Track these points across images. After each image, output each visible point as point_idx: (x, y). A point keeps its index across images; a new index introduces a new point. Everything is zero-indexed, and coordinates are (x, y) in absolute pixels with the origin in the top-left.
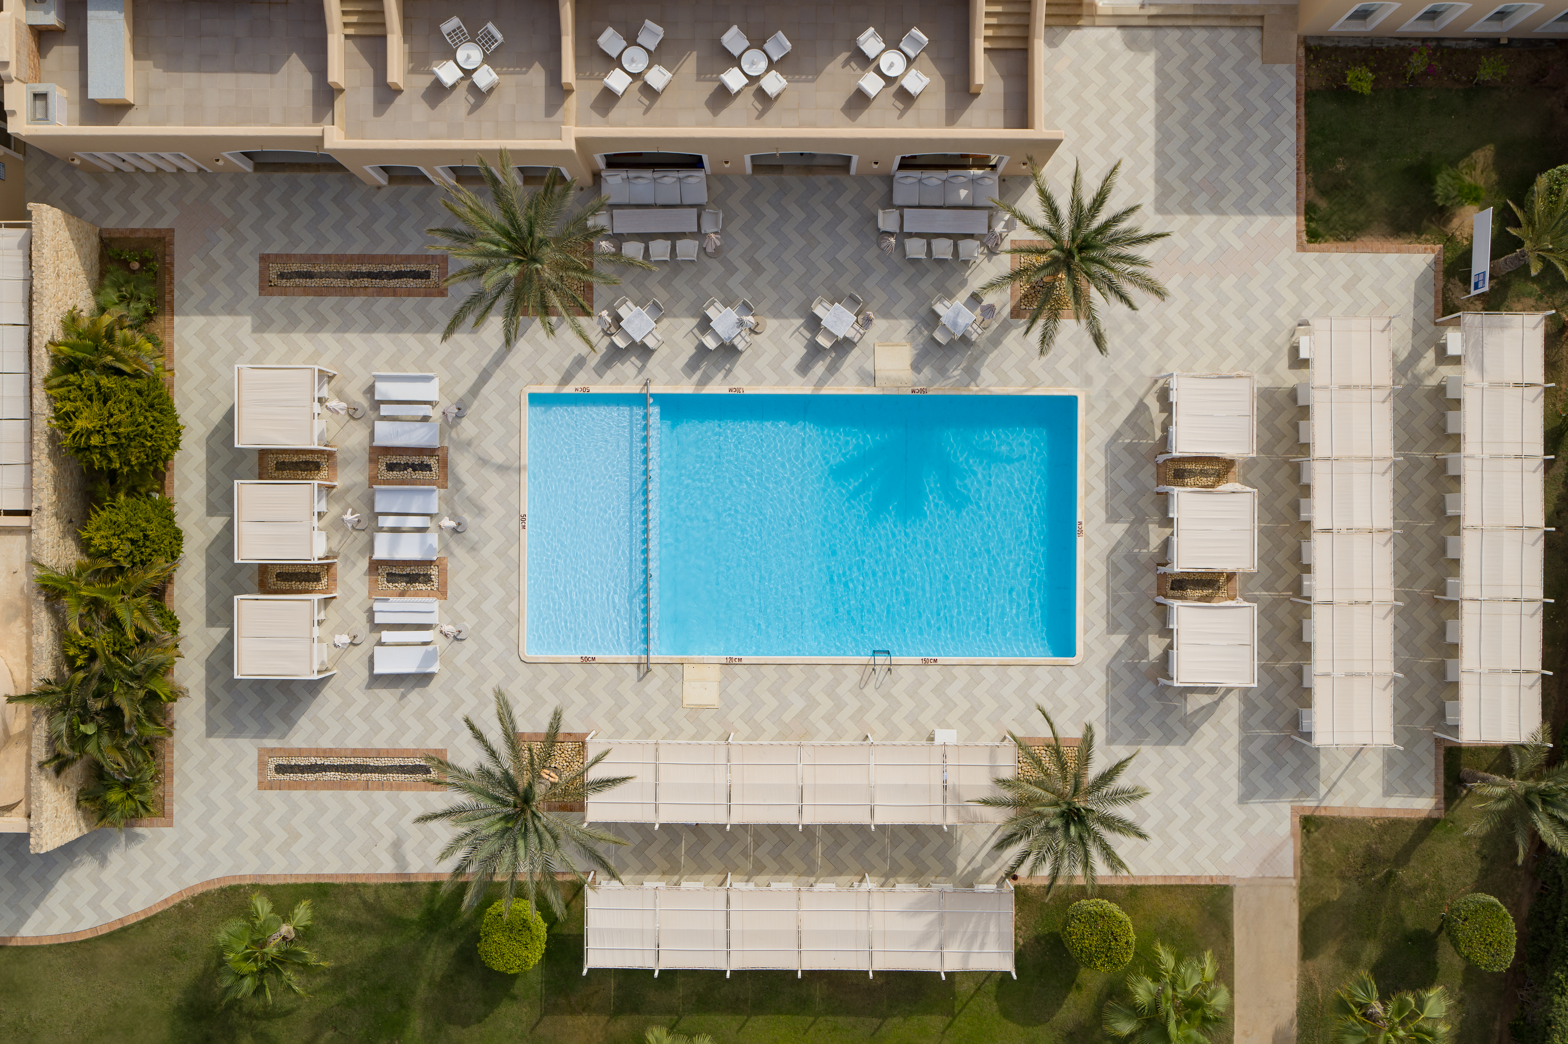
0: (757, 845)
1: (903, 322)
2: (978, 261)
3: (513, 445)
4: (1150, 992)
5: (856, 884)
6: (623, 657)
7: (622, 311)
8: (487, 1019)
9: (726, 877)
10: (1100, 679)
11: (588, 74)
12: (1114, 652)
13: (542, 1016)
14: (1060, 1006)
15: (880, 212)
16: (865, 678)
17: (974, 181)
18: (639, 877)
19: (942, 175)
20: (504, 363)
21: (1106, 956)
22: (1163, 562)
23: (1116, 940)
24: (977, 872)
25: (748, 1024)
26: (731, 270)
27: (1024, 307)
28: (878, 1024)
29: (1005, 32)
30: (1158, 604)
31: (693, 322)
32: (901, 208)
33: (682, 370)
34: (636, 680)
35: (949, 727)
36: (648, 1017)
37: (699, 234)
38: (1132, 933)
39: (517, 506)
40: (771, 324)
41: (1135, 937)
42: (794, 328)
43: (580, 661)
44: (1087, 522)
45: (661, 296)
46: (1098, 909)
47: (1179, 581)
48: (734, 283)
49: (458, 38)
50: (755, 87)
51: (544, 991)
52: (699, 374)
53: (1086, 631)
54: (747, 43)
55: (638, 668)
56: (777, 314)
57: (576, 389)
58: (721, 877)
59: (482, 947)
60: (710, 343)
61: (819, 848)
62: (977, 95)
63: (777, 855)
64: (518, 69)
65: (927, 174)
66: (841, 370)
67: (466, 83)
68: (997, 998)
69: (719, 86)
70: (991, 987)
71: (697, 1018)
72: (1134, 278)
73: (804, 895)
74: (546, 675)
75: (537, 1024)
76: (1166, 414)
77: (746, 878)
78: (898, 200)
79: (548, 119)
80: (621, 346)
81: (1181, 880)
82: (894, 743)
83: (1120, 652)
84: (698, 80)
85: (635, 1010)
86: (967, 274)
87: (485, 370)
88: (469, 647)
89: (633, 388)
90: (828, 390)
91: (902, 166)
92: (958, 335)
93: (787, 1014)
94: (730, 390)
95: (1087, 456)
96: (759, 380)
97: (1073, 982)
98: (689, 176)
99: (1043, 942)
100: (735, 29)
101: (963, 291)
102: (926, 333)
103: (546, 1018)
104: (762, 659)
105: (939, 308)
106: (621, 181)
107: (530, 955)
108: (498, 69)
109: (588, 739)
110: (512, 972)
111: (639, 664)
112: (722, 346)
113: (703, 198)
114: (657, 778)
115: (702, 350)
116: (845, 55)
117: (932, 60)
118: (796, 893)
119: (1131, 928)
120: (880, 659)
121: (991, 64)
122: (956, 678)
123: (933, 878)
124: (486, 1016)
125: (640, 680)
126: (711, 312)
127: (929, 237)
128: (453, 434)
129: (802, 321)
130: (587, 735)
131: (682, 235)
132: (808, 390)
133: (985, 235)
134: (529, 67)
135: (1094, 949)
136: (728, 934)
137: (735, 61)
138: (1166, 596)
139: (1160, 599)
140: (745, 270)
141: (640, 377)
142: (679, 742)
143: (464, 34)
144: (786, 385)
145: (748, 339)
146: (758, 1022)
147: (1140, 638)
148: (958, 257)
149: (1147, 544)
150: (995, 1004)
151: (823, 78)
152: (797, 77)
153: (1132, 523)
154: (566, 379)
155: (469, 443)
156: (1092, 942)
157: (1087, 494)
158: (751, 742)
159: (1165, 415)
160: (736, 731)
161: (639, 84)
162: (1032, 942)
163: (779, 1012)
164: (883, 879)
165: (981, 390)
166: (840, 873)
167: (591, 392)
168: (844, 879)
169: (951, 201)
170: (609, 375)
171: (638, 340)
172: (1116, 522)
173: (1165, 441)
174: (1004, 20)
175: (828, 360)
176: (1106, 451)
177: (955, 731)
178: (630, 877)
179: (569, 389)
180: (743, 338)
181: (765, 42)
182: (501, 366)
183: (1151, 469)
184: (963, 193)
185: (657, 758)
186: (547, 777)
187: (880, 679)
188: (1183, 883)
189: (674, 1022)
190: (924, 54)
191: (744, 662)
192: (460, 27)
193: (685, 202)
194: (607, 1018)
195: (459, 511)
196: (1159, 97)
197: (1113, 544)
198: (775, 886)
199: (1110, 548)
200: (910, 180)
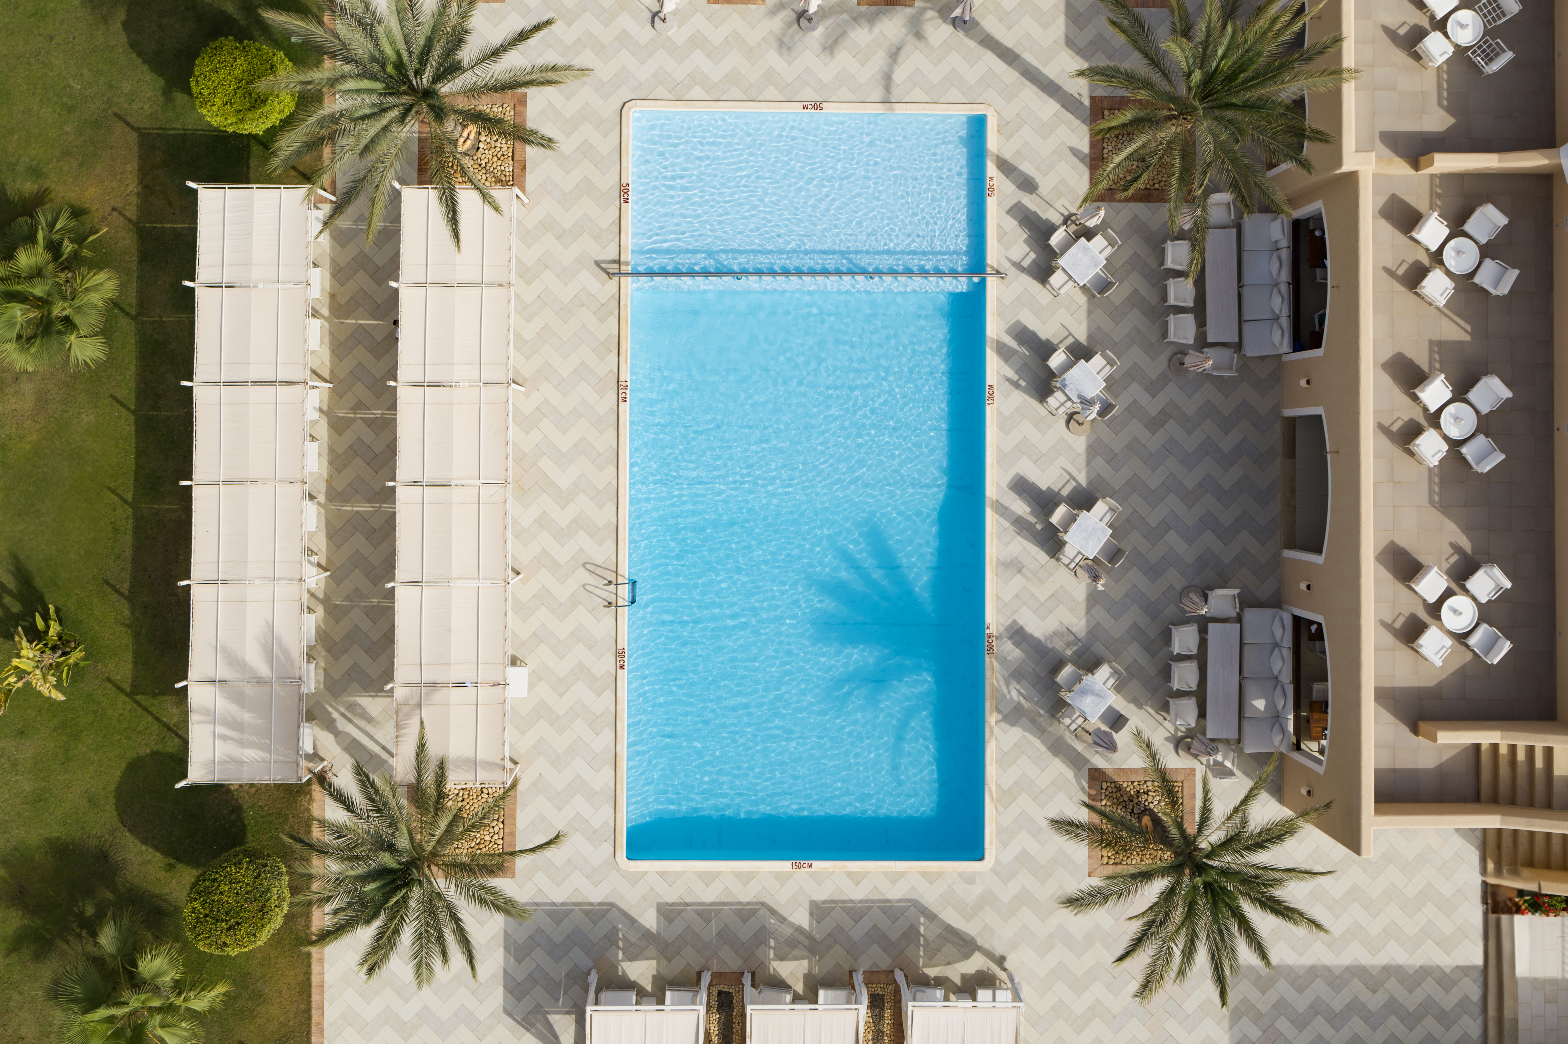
0: (370, 423)
1: (1083, 622)
2: (1167, 724)
3: (918, 94)
4: (157, 975)
5: (315, 559)
6: (629, 241)
7: (1099, 241)
8: (134, 55)
9: (326, 381)
10: (595, 895)
11: (1439, 191)
12: (633, 913)
13: (137, 130)
14: (144, 841)
15: (1236, 592)
16: (599, 571)
17: (1276, 718)
18: (326, 262)
19: (1286, 677)
20: (1026, 82)
21: (206, 916)
22: (757, 981)
23: (229, 929)
24: (330, 725)
25: (124, 412)
26: (1153, 388)
27: (1105, 786)
28: (122, 590)
29: (1504, 770)
30: (699, 974)
31: (1082, 337)
32: (1239, 619)
33: (1018, 323)
34: (599, 258)
35: (531, 686)
36: (135, 275)
37: (1202, 343)
38: (237, 951)
39: (833, 99)
40: (1079, 442)
41: (233, 954)
42: (1075, 473)
43: (624, 182)
44: (811, 875)
45: (1117, 293)
46: (273, 902)
47: (731, 1002)
48: (1135, 392)
49: (1489, 12)
50: (1423, 422)
51: (173, 132)
52: (1013, 344)
53: (661, 874)
54: (1485, 410)
55: (614, 262)
56: (1092, 451)
57: (991, 179)
58: (326, 374)
59: (229, 42)
60: (1056, 360)
61: (365, 508)
62: (1415, 731)
63: (356, 450)
64: (1445, 94)
65: (1288, 654)
66: (1019, 538)
67: (1425, 23)
68: (155, 754)
69: (1423, 371)
70: (171, 745)
71: (133, 341)
72: (1164, 957)
73: (297, 489)
74: (605, 136)
75: (128, 124)
76: (959, 983)
77: (325, 408)
78: (1251, 615)
79: (1377, 135)
80: (1052, 238)
81: (318, 1008)
82: (509, 613)
83: (633, 921)
84: (1431, 343)
85: (144, 257)
86: (1148, 709)
87: (1017, 56)
88: (644, 33)
89: (993, 256)
90: (991, 518)
91: (1298, 621)
92: (1068, 697)
93: (137, 464)
94: (991, 387)
95: (902, 874)
96: (1004, 426)
97: (177, 859)
98: (1283, 331)
99: (233, 817)
100: (1507, 394)
101: (1125, 703)
102: (1069, 652)
103: (135, 135)
104: (625, 430)
105: (1104, 672)
106: (1274, 239)
107: (215, 108)
108: (1445, 67)
109: (516, 190)
110: (193, 84)
111: (619, 262)
112: (1052, 375)
113: (1251, 350)
114: (460, 285)
115: (1046, 349)
116: (1466, 544)
117: (1463, 668)
118: (300, 478)
119: (246, 950)
120: (624, 591)
121: (1458, 750)
122: (598, 695)
123: (323, 664)
124: (139, 55)
125: (597, 263)
126: (1098, 361)
127: (1201, 658)
128: (930, 14)
129: (1084, 483)
130: (523, 190)
131: (1201, 323)
132: (991, 491)
133: (1204, 733)
134: (1449, 110)
135: (216, 898)
136: (243, 383)
137: (1460, 393)
138: (711, 985)
139: (706, 978)
140: (1153, 406)
141: (1008, 265)
142: (512, 315)
143: (1495, 21)
144: (998, 463)
145: (1062, 410)
146: (127, 425)
147: (652, 950)
148: (1171, 697)
149: (781, 958)
150: (148, 751)
151: (1435, 517)
152: (1437, 480)
153: (809, 936)
154: (1005, 167)
155: (919, 35)
156: (227, 894)
157: (850, 874)
158: (510, 414)
159: (958, 981)
160: (526, 395)
161: (1425, 260)
162: (233, 802)
163: (139, 453)
164: (321, 595)
165: (991, 729)
166: (330, 537)
167: (989, 198)
168: (321, 543)
169: (1250, 688)
170: (1011, 224)
171: (1061, 261)
172: (811, 914)
173: (922, 983)
174: (1522, 770)
175: (1032, 520)
176: (909, 900)
177: (524, 694)
178: (327, 249)
179: (991, 170)
180: (1063, 404)
181: (1487, 436)
182: (1023, 79)
183: (884, 963)
184: (1260, 704)
185: (491, 285)
186: (465, 134)
187: (598, 592)
188: (314, 1012)
189: (127, 309)
190: (1469, 656)
191: (621, 404)
192: (1504, 15)
193: (1246, 327)
194: (134, 218)
195: (829, 22)
196: (1389, 971)
197: (782, 911)
198: (313, 448)
199: (776, 907)
200: (1278, 632)
